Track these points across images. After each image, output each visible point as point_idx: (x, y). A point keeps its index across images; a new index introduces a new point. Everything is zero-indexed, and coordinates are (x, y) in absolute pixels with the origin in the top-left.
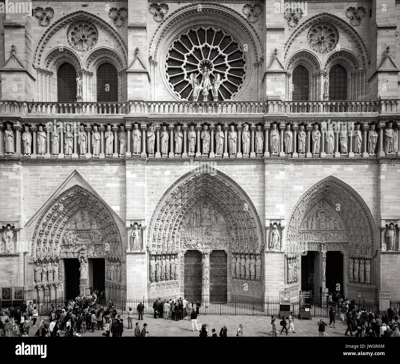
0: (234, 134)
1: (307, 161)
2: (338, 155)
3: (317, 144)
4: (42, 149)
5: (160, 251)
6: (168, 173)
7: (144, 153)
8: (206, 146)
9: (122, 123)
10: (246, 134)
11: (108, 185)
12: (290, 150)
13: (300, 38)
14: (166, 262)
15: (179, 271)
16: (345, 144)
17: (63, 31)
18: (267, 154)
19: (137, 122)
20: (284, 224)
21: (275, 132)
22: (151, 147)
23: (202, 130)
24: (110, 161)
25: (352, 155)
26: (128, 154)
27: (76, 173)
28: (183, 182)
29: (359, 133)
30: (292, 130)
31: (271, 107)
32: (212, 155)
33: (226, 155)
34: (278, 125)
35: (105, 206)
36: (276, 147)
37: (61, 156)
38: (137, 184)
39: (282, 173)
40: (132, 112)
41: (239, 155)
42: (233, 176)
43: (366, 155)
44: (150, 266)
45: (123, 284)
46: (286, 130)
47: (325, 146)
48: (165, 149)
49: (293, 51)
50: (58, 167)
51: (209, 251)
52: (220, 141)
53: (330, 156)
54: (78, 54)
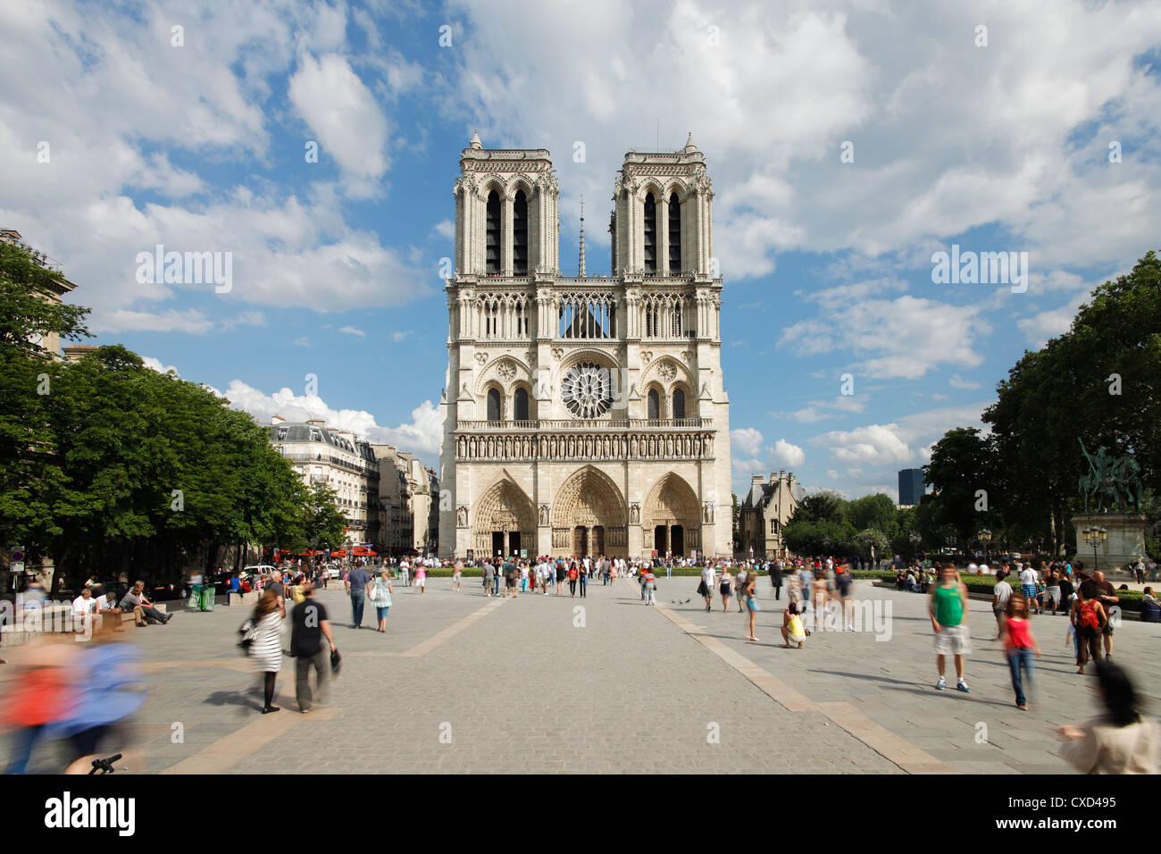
0: (607, 443)
1: (655, 461)
2: (675, 457)
3: (661, 449)
4: (482, 453)
5: (559, 526)
6: (565, 470)
7: (549, 456)
8: (589, 451)
9: (535, 435)
10: (616, 442)
11: (526, 479)
12: (644, 454)
13: (651, 371)
14: (563, 534)
15: (571, 541)
16: (680, 450)
17: (494, 368)
18: (629, 457)
19: (544, 435)
20: (640, 505)
21: (634, 442)
22: (554, 452)
23: (587, 440)
24: (526, 462)
25: (684, 457)
26: (539, 457)
27: (505, 471)
28: (575, 476)
29: (688, 441)
30: (645, 439)
31: (631, 424)
32: (593, 457)
33: (602, 457)
34: (636, 436)
35: (523, 493)
36: (635, 452)
37: (495, 458)
38: (545, 478)
39: (639, 470)
40: (541, 427)
41: (611, 457)
42: (607, 472)
43: (693, 457)
44: (553, 536)
45: (535, 549)
46: (641, 439)
47: (667, 451)
48: (562, 454)
49: (647, 380)
50: (493, 466)
51: (592, 526)
52: (599, 448)
53: (670, 458)
54: (503, 384)
